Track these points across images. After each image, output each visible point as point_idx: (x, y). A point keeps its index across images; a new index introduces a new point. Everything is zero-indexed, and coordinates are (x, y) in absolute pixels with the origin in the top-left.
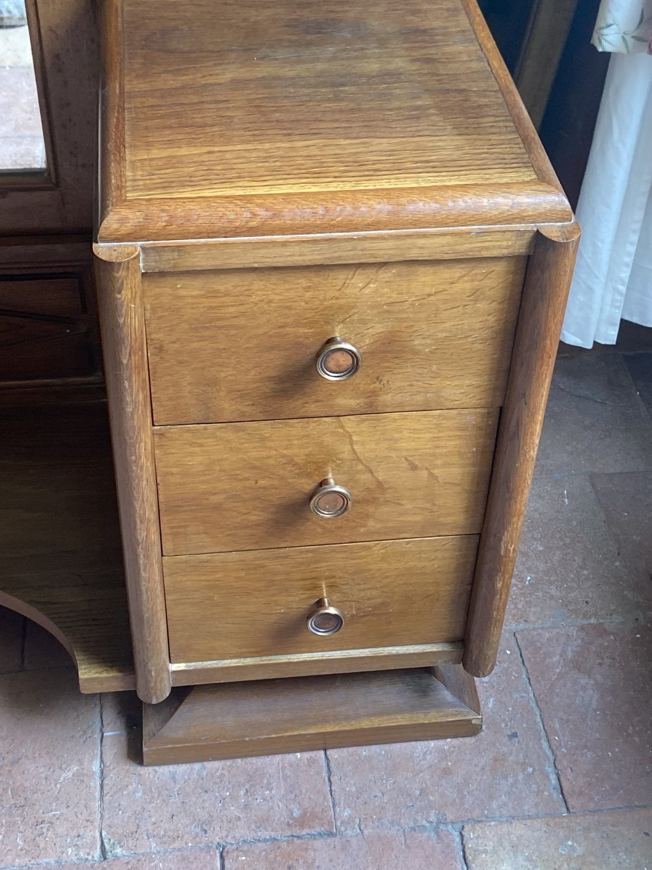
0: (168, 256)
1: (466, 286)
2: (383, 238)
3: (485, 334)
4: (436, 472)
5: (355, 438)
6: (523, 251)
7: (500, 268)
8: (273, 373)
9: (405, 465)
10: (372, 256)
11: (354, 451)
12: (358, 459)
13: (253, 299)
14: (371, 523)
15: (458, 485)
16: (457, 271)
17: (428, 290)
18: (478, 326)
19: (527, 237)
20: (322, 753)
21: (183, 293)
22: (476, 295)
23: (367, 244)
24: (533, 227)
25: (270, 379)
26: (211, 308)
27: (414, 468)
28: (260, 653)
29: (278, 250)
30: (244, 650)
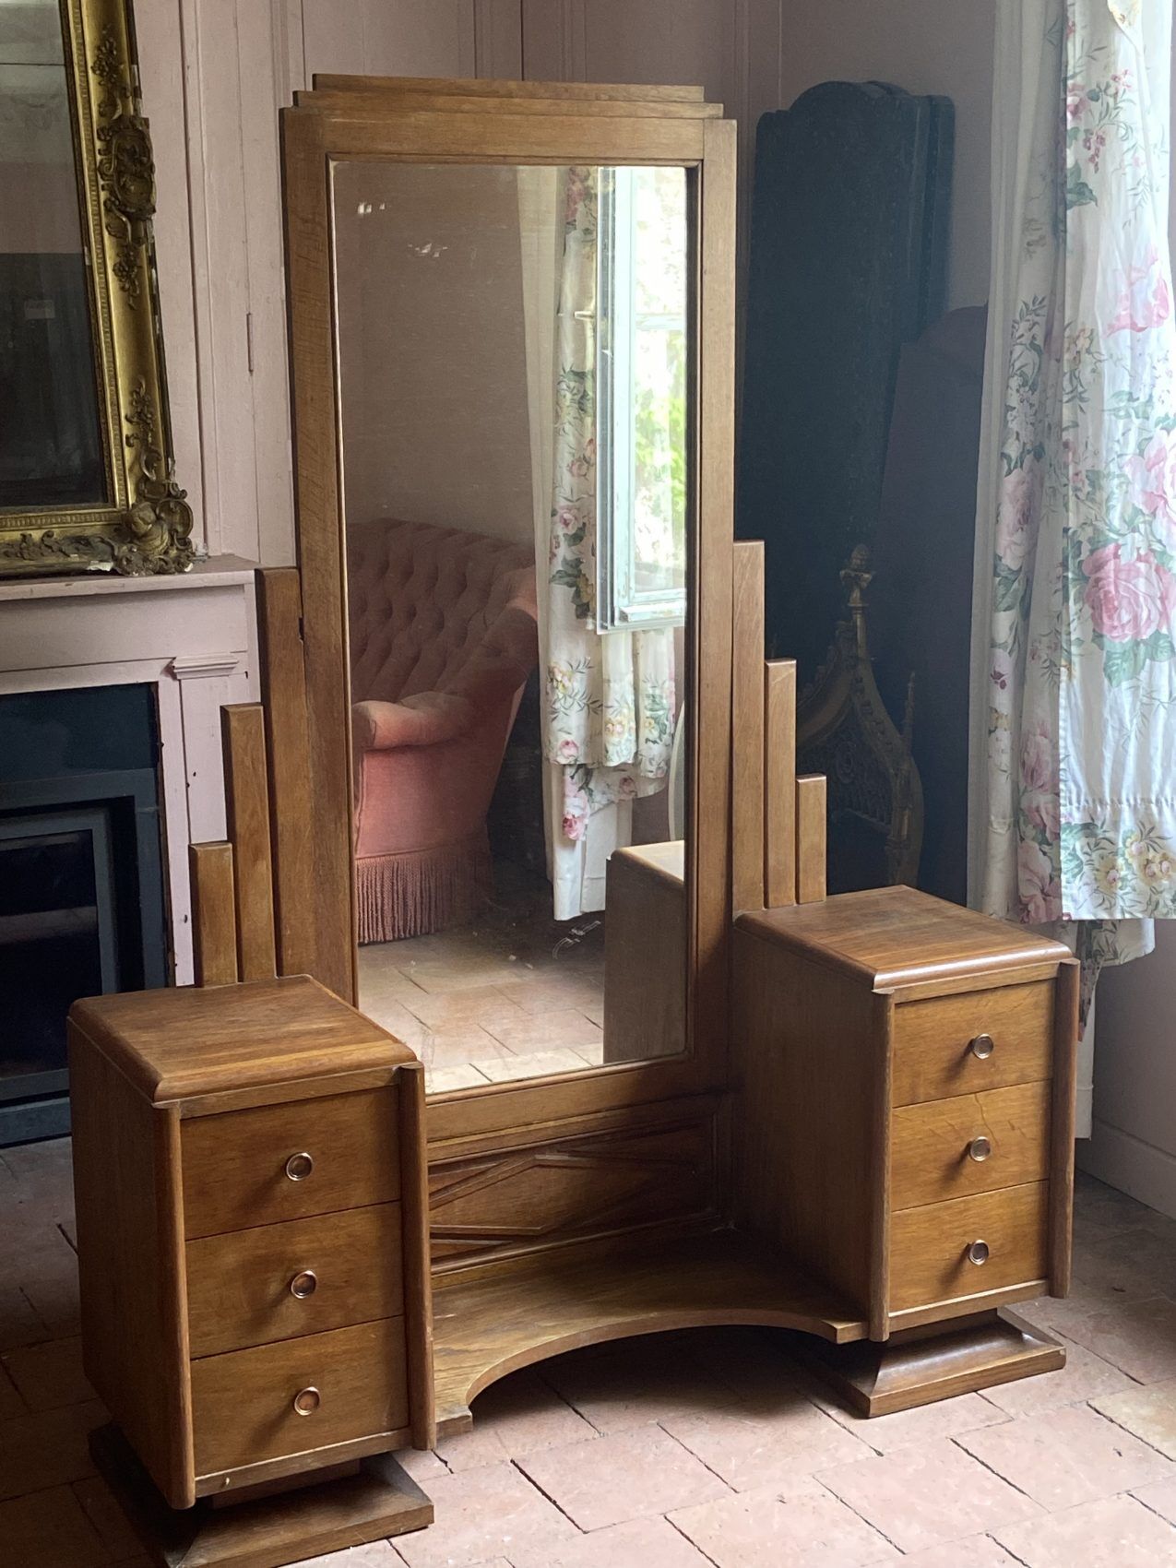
0: (905, 992)
1: (1030, 1000)
2: (996, 974)
3: (1042, 1029)
4: (1024, 1130)
5: (984, 1108)
6: (1054, 975)
7: (1044, 988)
8: (945, 1065)
9: (1009, 1127)
10: (992, 984)
11: (983, 1118)
12: (985, 1124)
13: (938, 1017)
14: (994, 1175)
15: (1034, 1139)
16: (1025, 992)
17: (1015, 1004)
18: (1037, 1025)
19: (1057, 967)
20: (974, 1394)
21: (907, 1017)
22: (1036, 1005)
23: (989, 977)
24: (1058, 962)
25: (944, 1068)
26: (919, 1025)
27: (1013, 1128)
28: (936, 1299)
29: (952, 985)
30: (926, 1297)
